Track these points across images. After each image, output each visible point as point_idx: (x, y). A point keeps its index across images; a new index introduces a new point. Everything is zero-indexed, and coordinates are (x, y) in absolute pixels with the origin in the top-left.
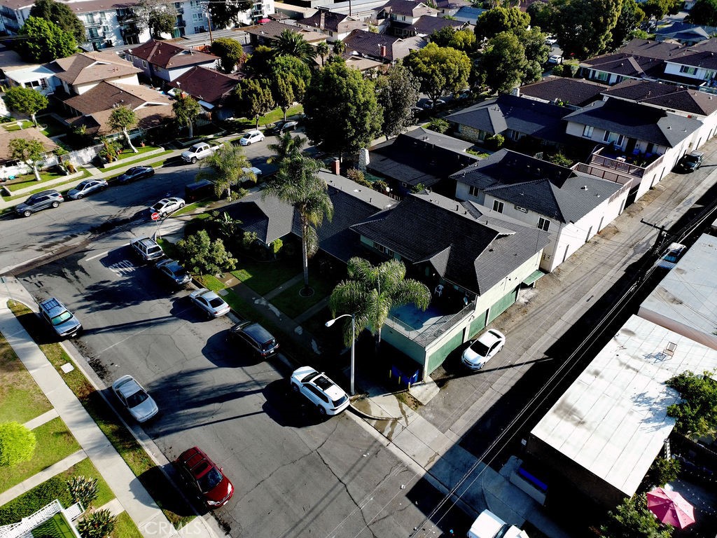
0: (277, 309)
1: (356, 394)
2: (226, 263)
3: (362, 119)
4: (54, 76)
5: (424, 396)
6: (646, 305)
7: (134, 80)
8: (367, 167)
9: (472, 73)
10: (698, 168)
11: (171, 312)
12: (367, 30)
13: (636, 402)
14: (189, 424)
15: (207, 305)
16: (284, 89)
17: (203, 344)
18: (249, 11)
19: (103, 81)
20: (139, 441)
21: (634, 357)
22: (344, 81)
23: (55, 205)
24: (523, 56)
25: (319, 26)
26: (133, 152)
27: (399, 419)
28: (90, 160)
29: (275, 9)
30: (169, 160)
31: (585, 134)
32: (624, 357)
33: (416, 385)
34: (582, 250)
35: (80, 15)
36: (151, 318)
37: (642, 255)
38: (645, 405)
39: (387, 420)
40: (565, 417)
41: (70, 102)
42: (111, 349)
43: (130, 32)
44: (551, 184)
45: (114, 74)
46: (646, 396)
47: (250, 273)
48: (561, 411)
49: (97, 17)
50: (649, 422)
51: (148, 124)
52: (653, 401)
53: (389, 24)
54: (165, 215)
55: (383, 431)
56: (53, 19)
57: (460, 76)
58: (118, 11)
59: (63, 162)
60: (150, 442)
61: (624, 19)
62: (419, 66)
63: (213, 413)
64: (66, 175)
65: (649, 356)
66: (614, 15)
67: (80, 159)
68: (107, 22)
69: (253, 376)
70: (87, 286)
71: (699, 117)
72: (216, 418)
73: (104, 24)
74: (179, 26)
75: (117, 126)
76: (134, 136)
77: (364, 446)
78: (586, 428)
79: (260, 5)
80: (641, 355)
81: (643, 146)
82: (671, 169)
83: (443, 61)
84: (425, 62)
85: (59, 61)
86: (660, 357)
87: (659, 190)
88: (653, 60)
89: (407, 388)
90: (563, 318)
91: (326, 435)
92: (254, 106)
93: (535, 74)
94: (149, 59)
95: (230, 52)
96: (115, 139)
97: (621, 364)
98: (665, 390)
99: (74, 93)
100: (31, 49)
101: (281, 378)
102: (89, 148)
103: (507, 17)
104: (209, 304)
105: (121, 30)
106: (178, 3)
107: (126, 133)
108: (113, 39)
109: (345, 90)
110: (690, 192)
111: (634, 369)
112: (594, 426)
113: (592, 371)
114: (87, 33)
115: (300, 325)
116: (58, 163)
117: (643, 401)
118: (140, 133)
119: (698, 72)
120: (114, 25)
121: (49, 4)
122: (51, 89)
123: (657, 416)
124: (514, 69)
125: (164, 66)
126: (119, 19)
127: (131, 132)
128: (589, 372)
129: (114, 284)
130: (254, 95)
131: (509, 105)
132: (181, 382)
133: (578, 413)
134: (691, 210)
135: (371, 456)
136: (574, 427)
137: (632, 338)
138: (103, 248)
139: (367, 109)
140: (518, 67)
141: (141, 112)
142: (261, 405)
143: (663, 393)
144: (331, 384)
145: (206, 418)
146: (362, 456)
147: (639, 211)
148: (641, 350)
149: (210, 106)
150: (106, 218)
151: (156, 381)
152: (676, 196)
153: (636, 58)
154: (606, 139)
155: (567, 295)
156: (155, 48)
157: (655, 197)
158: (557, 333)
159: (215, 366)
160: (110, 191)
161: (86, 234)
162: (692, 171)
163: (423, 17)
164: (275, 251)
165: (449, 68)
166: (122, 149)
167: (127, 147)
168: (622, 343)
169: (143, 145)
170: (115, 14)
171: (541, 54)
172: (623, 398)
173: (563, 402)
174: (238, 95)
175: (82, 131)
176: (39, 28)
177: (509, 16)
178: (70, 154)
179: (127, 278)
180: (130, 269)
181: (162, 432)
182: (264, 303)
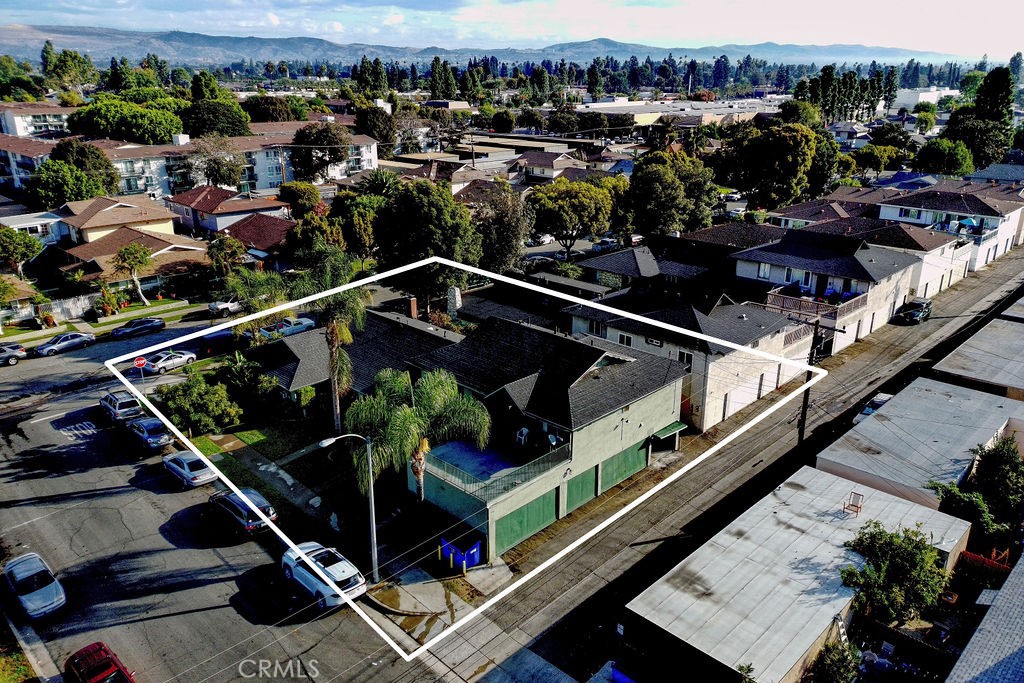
0: (289, 477)
1: (381, 581)
2: (225, 413)
4: (60, 222)
5: (487, 583)
6: (824, 455)
7: (167, 228)
8: (458, 311)
9: (614, 211)
10: (926, 319)
11: (129, 482)
12: (492, 180)
13: (796, 568)
15: (183, 468)
16: (360, 229)
17: (163, 520)
18: (343, 165)
19: (124, 226)
20: (22, 643)
21: (800, 515)
23: (12, 361)
24: (683, 194)
25: (429, 176)
26: (144, 304)
27: (441, 614)
28: (80, 313)
29: (379, 165)
30: (190, 314)
31: (761, 274)
32: (785, 515)
33: (478, 569)
34: (752, 408)
35: (117, 162)
37: (839, 413)
38: (809, 572)
39: (423, 615)
40: (682, 588)
41: (73, 251)
42: (24, 526)
44: (696, 312)
45: (139, 219)
46: (812, 561)
47: (263, 434)
48: (677, 580)
49: (138, 166)
50: (813, 593)
51: (172, 271)
52: (822, 568)
53: (523, 177)
54: (162, 371)
55: (413, 631)
56: (79, 164)
57: (597, 214)
58: (167, 159)
59: (41, 313)
60: (39, 645)
61: (822, 160)
62: (543, 201)
63: (151, 606)
64: (41, 329)
65: (824, 514)
66: (804, 154)
67: (66, 312)
68: (151, 172)
69: (227, 559)
70: (18, 451)
71: (918, 253)
72: (151, 614)
73: (147, 175)
74: (249, 180)
75: (123, 267)
76: (147, 286)
78: (713, 602)
79: (359, 159)
80: (811, 512)
81: (838, 284)
82: (887, 320)
83: (576, 197)
84: (550, 198)
85: (72, 205)
86: (841, 515)
87: (869, 343)
88: (864, 205)
89: (462, 572)
90: (714, 486)
91: (320, 637)
93: (703, 219)
94: (193, 205)
95: (300, 197)
96: (121, 288)
97: (779, 523)
98: (843, 555)
99: (82, 241)
100: (42, 198)
101: (272, 562)
102: (82, 298)
104: (186, 466)
105: (169, 182)
106: (250, 153)
107: (136, 279)
108: (158, 192)
110: (914, 345)
111: (798, 529)
112: (726, 598)
113: (734, 530)
114: (122, 184)
115: (320, 494)
116: (33, 315)
117: (806, 568)
118: (159, 283)
119: (923, 214)
120: (160, 175)
121: (75, 147)
122: (53, 237)
123: (827, 586)
124: (670, 208)
125: (210, 212)
126: (169, 169)
127: (142, 281)
128: (729, 532)
129: (60, 448)
130: (318, 233)
131: (661, 246)
132: (115, 567)
133: (704, 582)
134: (914, 365)
135: (385, 666)
136: (693, 600)
137: (800, 492)
138: (61, 408)
140: (676, 208)
141: (162, 256)
142: (229, 597)
143: (840, 557)
144: (339, 560)
145: (138, 614)
146: (370, 665)
147: (838, 365)
148: (812, 507)
149: (262, 254)
150: (79, 376)
151: (77, 566)
152: (892, 351)
153: (841, 204)
154: (787, 279)
155: (725, 459)
156: (205, 193)
157: (862, 351)
158: (704, 505)
159: (173, 547)
160: (96, 346)
161: (44, 393)
162: (917, 323)
163: (567, 170)
164: (304, 404)
165: (581, 203)
166: (129, 301)
167: (137, 299)
168: (784, 499)
169: (160, 297)
170: (163, 162)
171: (708, 193)
172: (776, 564)
173: (682, 569)
174: (296, 233)
175: (76, 277)
176: (57, 172)
178: (53, 304)
179: (82, 442)
180: (90, 432)
181: (62, 633)
182: (273, 468)
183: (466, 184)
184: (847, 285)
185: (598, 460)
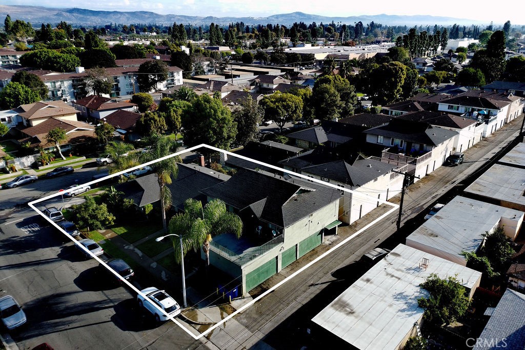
0: (140, 252)
1: (188, 306)
2: (106, 219)
3: (220, 129)
4: (17, 115)
6: (410, 238)
7: (74, 118)
8: (225, 162)
9: (304, 108)
10: (461, 163)
11: (58, 256)
12: (242, 90)
13: (396, 298)
14: (49, 330)
16: (174, 118)
17: (76, 276)
18: (165, 82)
19: (51, 117)
20: (4, 343)
21: (398, 270)
22: (208, 105)
24: (339, 99)
25: (209, 89)
26: (63, 159)
28: (30, 164)
29: (183, 82)
30: (87, 164)
31: (379, 141)
32: (390, 270)
33: (237, 299)
34: (375, 212)
35: (47, 82)
36: (41, 259)
37: (418, 214)
38: (402, 300)
39: (209, 324)
40: (339, 309)
41: (25, 131)
42: (4, 280)
43: (80, 94)
44: (346, 163)
45: (59, 113)
46: (404, 294)
47: (126, 229)
48: (337, 306)
49: (58, 84)
50: (404, 311)
51: (76, 142)
52: (408, 298)
53: (258, 89)
54: (73, 196)
56: (27, 84)
57: (296, 110)
58: (73, 81)
59: (9, 165)
60: (14, 344)
61: (409, 80)
62: (268, 103)
63: (71, 322)
64: (9, 173)
65: (410, 269)
66: (401, 77)
67: (22, 164)
68: (65, 87)
69: (109, 297)
71: (457, 130)
72: (71, 326)
73: (62, 89)
74: (116, 90)
75: (52, 141)
76: (64, 150)
77: (186, 344)
78: (355, 316)
79: (173, 79)
80: (403, 268)
81: (417, 146)
82: (441, 164)
83: (285, 101)
84: (272, 102)
85: (23, 106)
86: (418, 269)
87: (432, 176)
88: (430, 103)
89: (229, 301)
90: (355, 253)
91: (158, 337)
92: (152, 128)
93: (350, 111)
94: (87, 106)
95: (144, 101)
96: (51, 151)
97: (388, 274)
98: (419, 291)
99: (29, 125)
100: (8, 102)
101: (132, 297)
102: (30, 156)
103: (332, 81)
105: (74, 93)
106: (116, 77)
107: (58, 146)
108: (68, 98)
109: (208, 110)
110: (455, 177)
111: (397, 277)
112: (361, 315)
113: (365, 278)
114: (49, 94)
115: (156, 261)
116: (5, 166)
117: (401, 298)
118: (70, 148)
119: (460, 108)
120: (69, 89)
121: (24, 74)
122: (14, 123)
123: (411, 307)
124: (333, 106)
125: (96, 109)
126: (74, 86)
127: (62, 147)
128: (362, 280)
129: (21, 238)
130: (152, 121)
131: (328, 126)
132: (52, 302)
133: (350, 306)
136: (345, 316)
137: (398, 258)
138: (21, 217)
139: (224, 123)
140: (336, 106)
141: (72, 133)
142: (110, 317)
143: (417, 292)
144: (167, 297)
145: (63, 327)
147: (417, 188)
148: (404, 265)
149: (124, 132)
151: (32, 301)
152: (444, 180)
153: (419, 102)
154: (392, 144)
155: (361, 239)
156: (93, 99)
157: (429, 180)
159: (81, 290)
160: (38, 182)
161: (11, 208)
162: (457, 165)
163: (280, 84)
164: (147, 213)
165: (288, 104)
166: (55, 158)
167: (59, 156)
168: (390, 261)
169: (71, 155)
170: (71, 82)
171: (352, 98)
172: (386, 296)
173: (339, 300)
174: (141, 122)
175: (27, 145)
176: (15, 88)
177: (334, 80)
178: (15, 160)
179: (32, 234)
180: (36, 229)
182: (131, 247)
183: (229, 93)
184: (422, 147)
185: (297, 242)
